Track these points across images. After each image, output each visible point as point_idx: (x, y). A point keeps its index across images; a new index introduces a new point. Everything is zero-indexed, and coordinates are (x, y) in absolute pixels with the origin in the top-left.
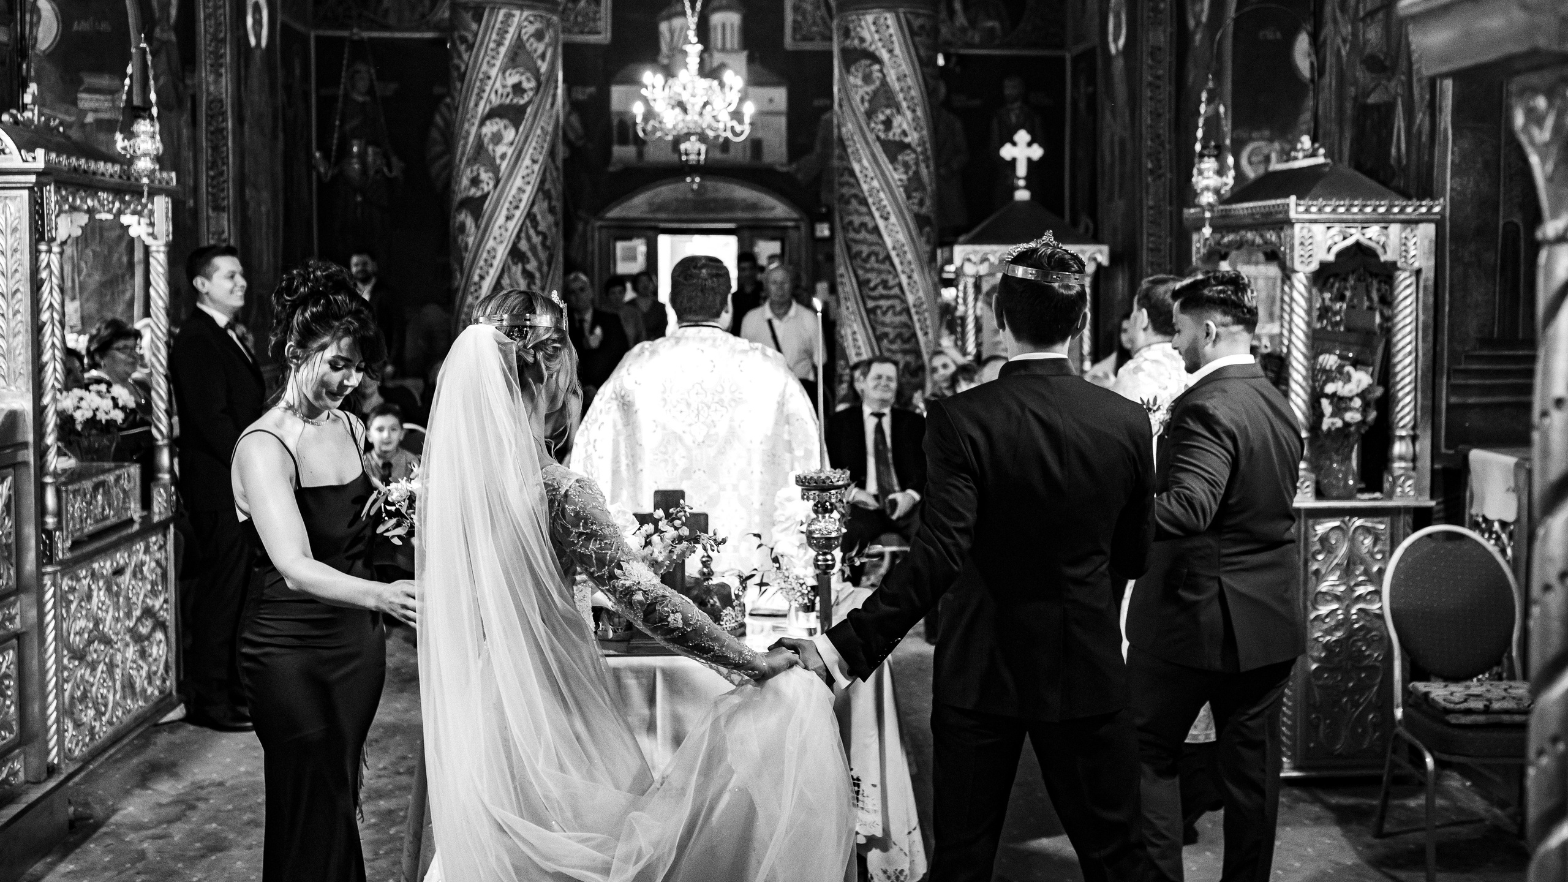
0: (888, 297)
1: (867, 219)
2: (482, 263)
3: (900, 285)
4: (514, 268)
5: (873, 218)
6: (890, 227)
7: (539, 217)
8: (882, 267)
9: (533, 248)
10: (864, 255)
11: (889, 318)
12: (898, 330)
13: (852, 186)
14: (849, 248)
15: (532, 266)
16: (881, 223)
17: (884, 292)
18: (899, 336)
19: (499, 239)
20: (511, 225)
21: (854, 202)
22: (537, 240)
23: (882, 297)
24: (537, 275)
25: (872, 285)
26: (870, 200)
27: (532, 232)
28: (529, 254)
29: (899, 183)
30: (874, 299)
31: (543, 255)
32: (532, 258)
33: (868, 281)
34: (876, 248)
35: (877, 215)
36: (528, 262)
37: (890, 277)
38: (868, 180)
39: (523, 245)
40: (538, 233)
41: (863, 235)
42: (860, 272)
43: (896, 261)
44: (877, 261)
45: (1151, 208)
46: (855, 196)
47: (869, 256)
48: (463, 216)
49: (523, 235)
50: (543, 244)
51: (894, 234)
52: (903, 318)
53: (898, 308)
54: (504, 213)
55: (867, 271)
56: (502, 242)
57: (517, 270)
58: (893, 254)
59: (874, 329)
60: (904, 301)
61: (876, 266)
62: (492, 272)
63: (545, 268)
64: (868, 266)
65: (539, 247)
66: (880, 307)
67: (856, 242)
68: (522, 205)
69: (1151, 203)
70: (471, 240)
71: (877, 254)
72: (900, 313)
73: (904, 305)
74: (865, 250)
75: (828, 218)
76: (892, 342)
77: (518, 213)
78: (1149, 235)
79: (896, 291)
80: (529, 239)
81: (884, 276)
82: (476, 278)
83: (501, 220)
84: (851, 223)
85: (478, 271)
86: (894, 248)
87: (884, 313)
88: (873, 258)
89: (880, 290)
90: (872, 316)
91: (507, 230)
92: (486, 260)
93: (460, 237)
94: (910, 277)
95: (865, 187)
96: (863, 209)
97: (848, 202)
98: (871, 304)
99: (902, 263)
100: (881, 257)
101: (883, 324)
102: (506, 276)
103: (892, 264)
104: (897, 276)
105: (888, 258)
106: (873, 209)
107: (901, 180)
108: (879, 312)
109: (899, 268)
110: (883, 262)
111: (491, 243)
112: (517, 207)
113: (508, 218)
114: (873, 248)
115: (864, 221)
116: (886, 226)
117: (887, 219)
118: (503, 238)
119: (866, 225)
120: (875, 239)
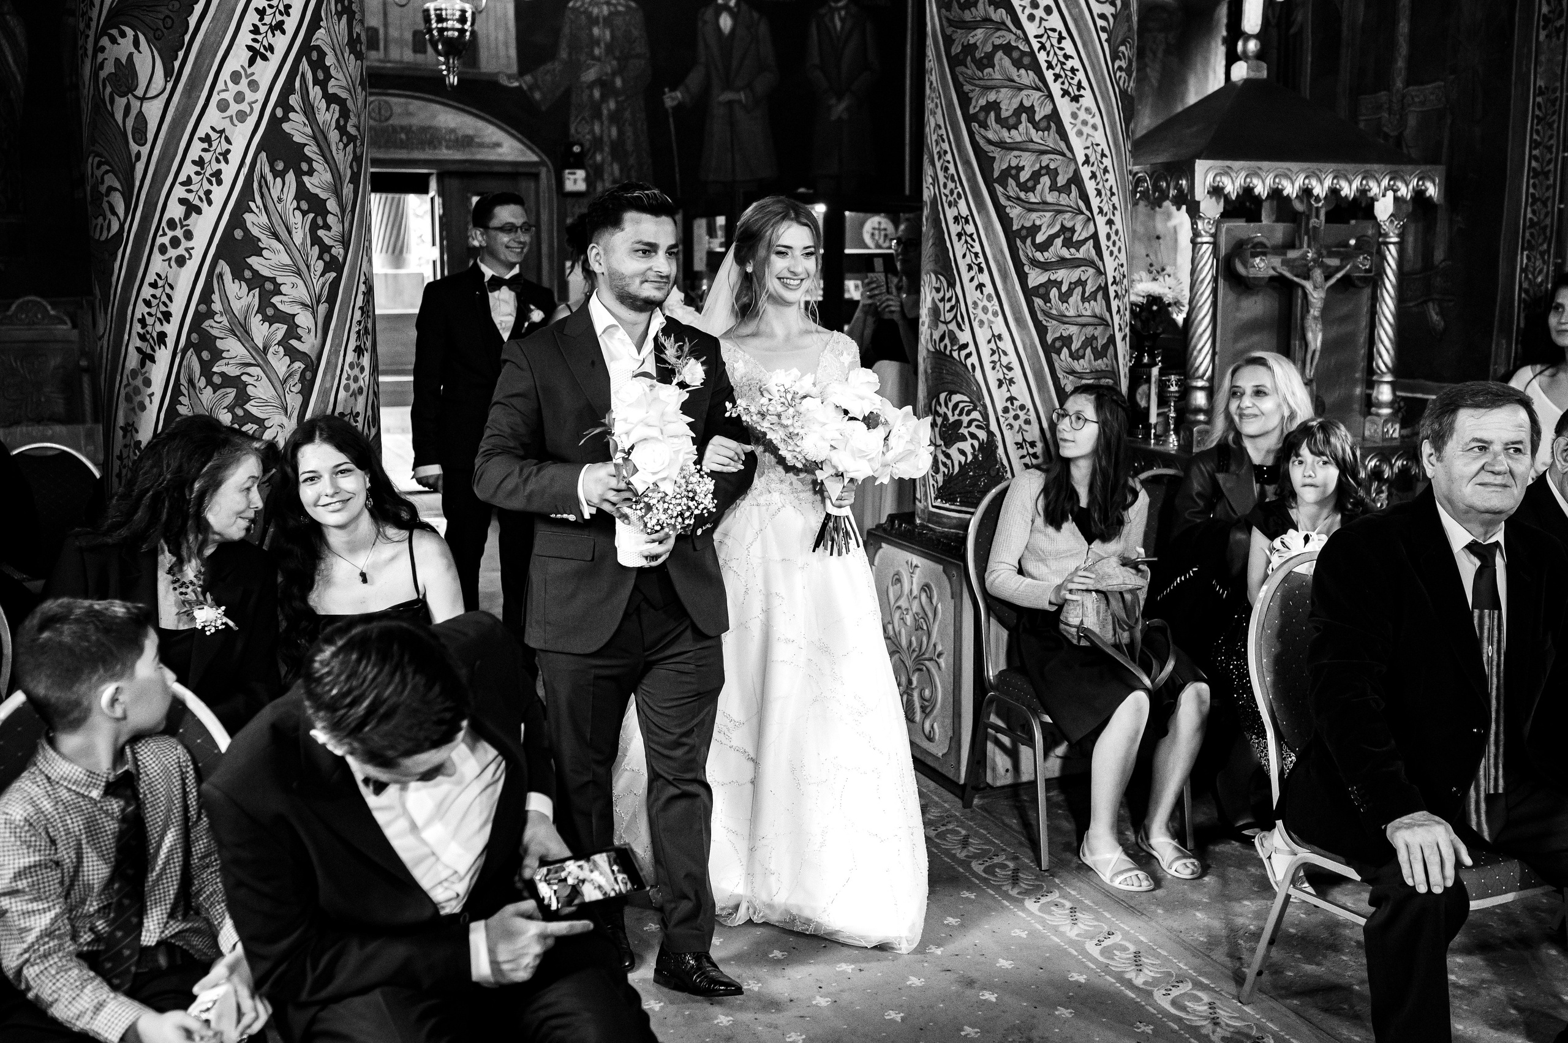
0: (1074, 263)
1: (1033, 98)
2: (189, 169)
3: (1095, 236)
4: (276, 187)
5: (1050, 96)
6: (1082, 115)
7: (330, 60)
8: (1064, 199)
9: (319, 137)
10: (1024, 176)
11: (1073, 307)
12: (1089, 330)
13: (1001, 26)
14: (985, 162)
15: (318, 182)
16: (1065, 107)
17: (1065, 253)
18: (1089, 341)
19: (234, 108)
20: (264, 72)
21: (1002, 61)
22: (327, 116)
23: (1063, 262)
24: (332, 205)
25: (1040, 238)
26: (1042, 57)
27: (315, 92)
28: (311, 151)
29: (1101, 23)
30: (1045, 266)
31: (342, 157)
32: (319, 166)
33: (1035, 229)
34: (1055, 161)
35: (1056, 89)
36: (311, 172)
37: (1079, 222)
38: (1039, 13)
39: (297, 128)
40: (331, 99)
41: (1024, 131)
42: (1015, 212)
43: (1090, 186)
44: (1053, 188)
45: (1540, 92)
46: (1008, 49)
47: (1036, 176)
48: (125, 45)
49: (294, 100)
50: (342, 129)
51: (1087, 130)
52: (1098, 306)
53: (1090, 289)
54: (245, 37)
55: (1030, 208)
56: (242, 116)
57: (284, 190)
58: (1085, 172)
59: (1042, 330)
60: (1100, 273)
61: (1051, 198)
62: (219, 194)
63: (347, 190)
64: (1032, 198)
65: (334, 136)
66: (1058, 284)
67: (1002, 145)
68: (290, 24)
69: (1541, 83)
70: (153, 111)
71: (1053, 174)
72: (1093, 296)
73: (1101, 281)
74: (1028, 163)
76: (1075, 356)
77: (281, 42)
78: (1535, 145)
79: (1087, 251)
80: (309, 111)
81: (1067, 220)
82: (175, 211)
83: (238, 58)
84: (995, 106)
85: (179, 192)
86: (1087, 161)
87: (1064, 298)
88: (1045, 180)
89: (1058, 249)
90: (1038, 302)
91: (253, 85)
92: (200, 163)
93: (120, 102)
94: (1110, 222)
95: (1031, 29)
96: (1027, 77)
97: (987, 61)
98: (1035, 278)
99: (1099, 193)
100: (1061, 181)
101: (1062, 319)
102: (254, 206)
103: (1084, 197)
104: (1091, 219)
105: (1076, 179)
106: (1049, 75)
107: (1103, 16)
108: (1054, 293)
109: (1095, 202)
110: (1066, 189)
111: (213, 118)
112: (279, 27)
113: (255, 55)
114: (1045, 159)
115: (1027, 104)
116: (1074, 116)
117: (1076, 99)
118: (244, 106)
119: (1031, 111)
120: (1051, 139)
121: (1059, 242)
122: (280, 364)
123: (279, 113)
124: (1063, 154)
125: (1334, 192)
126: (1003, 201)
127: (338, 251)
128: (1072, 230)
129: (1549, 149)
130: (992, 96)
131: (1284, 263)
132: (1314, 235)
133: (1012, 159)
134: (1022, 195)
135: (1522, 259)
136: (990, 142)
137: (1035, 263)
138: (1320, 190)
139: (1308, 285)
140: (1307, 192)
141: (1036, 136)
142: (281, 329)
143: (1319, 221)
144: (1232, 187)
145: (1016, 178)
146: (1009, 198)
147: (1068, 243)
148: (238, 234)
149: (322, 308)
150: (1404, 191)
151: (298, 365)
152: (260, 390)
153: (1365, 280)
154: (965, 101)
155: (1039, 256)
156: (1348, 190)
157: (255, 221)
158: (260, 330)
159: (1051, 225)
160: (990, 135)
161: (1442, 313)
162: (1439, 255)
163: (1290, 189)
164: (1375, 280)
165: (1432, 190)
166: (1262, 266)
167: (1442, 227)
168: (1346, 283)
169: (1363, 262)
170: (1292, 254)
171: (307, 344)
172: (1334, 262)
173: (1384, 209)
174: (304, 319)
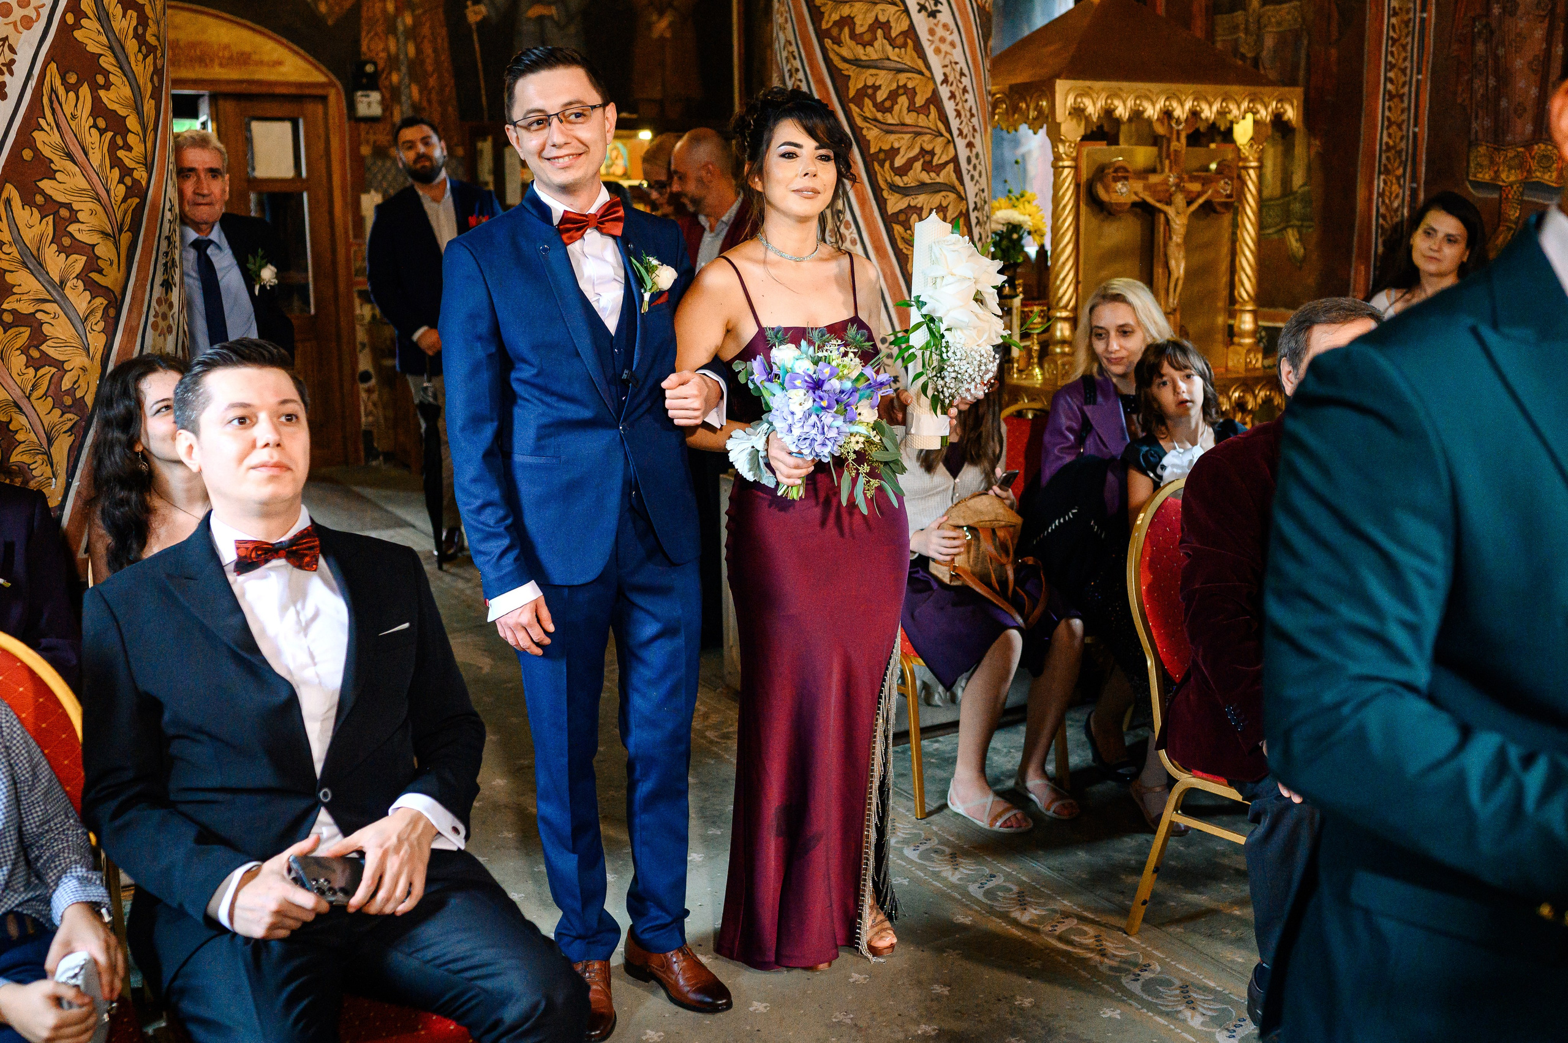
0: (934, 188)
1: (889, 13)
3: (955, 160)
4: (68, 101)
5: (906, 11)
6: (940, 32)
8: (922, 120)
9: (116, 47)
10: (881, 96)
15: (117, 96)
16: (921, 23)
17: (925, 177)
22: (123, 23)
23: (922, 187)
24: (132, 123)
25: (899, 162)
28: (107, 62)
30: (904, 191)
31: (142, 70)
32: (116, 78)
33: (894, 152)
34: (912, 81)
35: (912, 3)
36: (107, 86)
37: (938, 145)
39: (90, 37)
40: (127, 4)
41: (879, 48)
42: (872, 134)
43: (949, 107)
44: (912, 108)
45: (1394, 13)
47: (893, 96)
50: (140, 38)
51: (944, 47)
55: (888, 130)
56: (27, 23)
57: (77, 106)
58: (944, 92)
60: (962, 198)
61: (909, 119)
62: (3, 109)
63: (149, 106)
64: (890, 119)
65: (132, 45)
67: (856, 62)
71: (911, 93)
74: (885, 82)
75: (371, 83)
79: (947, 175)
80: (104, 18)
81: (926, 142)
86: (945, 81)
88: (903, 101)
89: (917, 173)
90: (898, 229)
94: (970, 145)
98: (895, 204)
99: (959, 115)
100: (920, 101)
102: (45, 123)
103: (944, 118)
104: (951, 142)
105: (935, 99)
108: (914, 219)
109: (954, 124)
110: (924, 110)
114: (903, 78)
115: (882, 19)
116: (932, 32)
117: (933, 14)
118: (30, 12)
119: (886, 26)
120: (908, 57)
121: (918, 165)
122: (80, 300)
123: (70, 19)
124: (921, 73)
125: (1195, 114)
126: (859, 122)
127: (140, 174)
128: (932, 153)
129: (1403, 71)
130: (846, 11)
131: (1147, 188)
132: (1176, 160)
133: (867, 77)
134: (879, 116)
135: (1379, 183)
136: (845, 60)
137: (894, 188)
138: (1180, 112)
139: (1171, 211)
140: (1167, 114)
141: (893, 53)
142: (79, 262)
143: (1179, 145)
144: (1093, 108)
145: (873, 98)
146: (865, 119)
147: (928, 167)
148: (27, 154)
149: (125, 238)
150: (1264, 114)
151: (100, 302)
152: (58, 329)
153: (1227, 206)
154: (816, 14)
155: (898, 181)
156: (1208, 112)
157: (46, 140)
158: (55, 263)
159: (910, 147)
160: (845, 52)
161: (1301, 239)
162: (1298, 179)
163: (1152, 111)
164: (1233, 205)
165: (1291, 113)
166: (1123, 192)
167: (1300, 150)
168: (1208, 208)
169: (1224, 187)
170: (1154, 179)
171: (110, 278)
172: (1195, 187)
173: (1243, 132)
174: (105, 250)
